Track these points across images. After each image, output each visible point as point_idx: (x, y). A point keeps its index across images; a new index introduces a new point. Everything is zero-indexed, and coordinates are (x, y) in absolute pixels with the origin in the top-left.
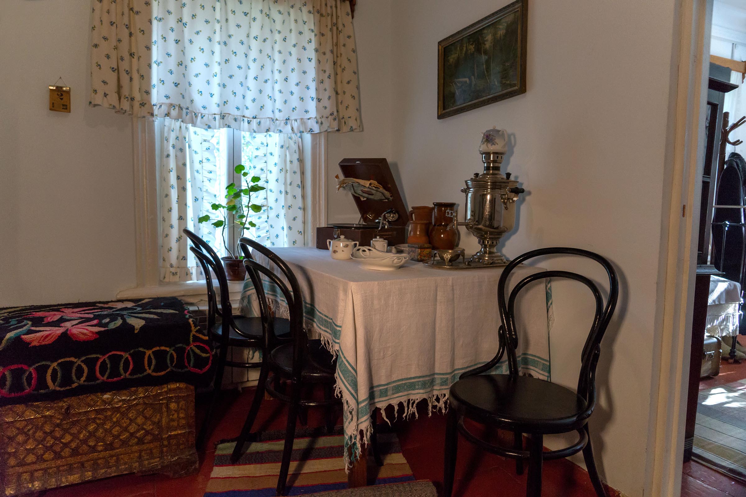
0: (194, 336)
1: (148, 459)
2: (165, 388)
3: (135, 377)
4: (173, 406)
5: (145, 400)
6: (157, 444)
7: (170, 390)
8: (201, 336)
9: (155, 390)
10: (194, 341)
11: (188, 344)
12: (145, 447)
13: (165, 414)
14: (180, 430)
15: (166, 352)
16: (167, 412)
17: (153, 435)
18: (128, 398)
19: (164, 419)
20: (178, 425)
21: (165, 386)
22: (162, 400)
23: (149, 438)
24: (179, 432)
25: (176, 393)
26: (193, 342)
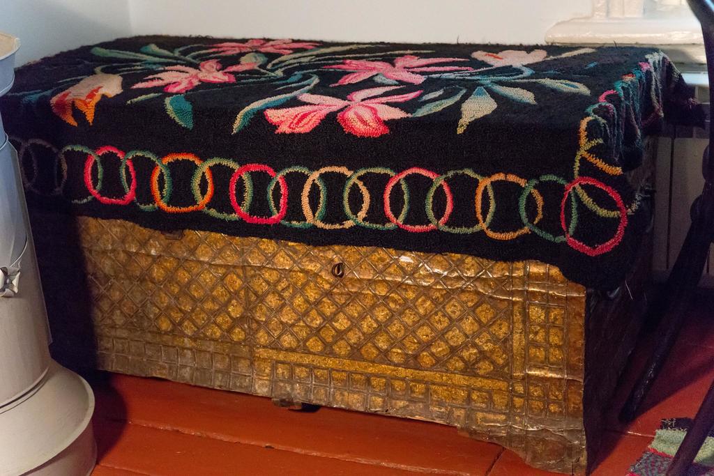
0: (583, 160)
1: (482, 410)
2: (518, 269)
3: (457, 230)
4: (536, 313)
5: (477, 284)
6: (502, 385)
7: (529, 278)
8: (600, 164)
9: (498, 271)
10: (581, 174)
11: (570, 179)
12: (479, 383)
13: (519, 326)
14: (551, 370)
15: (518, 189)
16: (524, 322)
17: (493, 362)
18: (446, 273)
19: (516, 336)
20: (547, 358)
21: (520, 265)
22: (512, 293)
23: (485, 367)
24: (550, 375)
25: (543, 288)
26: (579, 175)
